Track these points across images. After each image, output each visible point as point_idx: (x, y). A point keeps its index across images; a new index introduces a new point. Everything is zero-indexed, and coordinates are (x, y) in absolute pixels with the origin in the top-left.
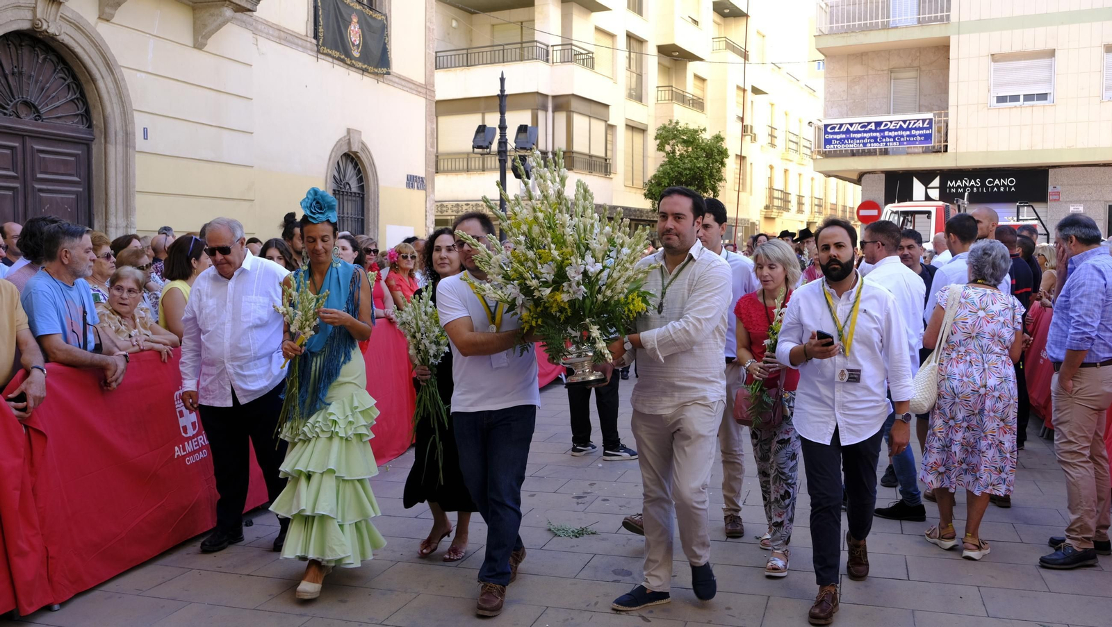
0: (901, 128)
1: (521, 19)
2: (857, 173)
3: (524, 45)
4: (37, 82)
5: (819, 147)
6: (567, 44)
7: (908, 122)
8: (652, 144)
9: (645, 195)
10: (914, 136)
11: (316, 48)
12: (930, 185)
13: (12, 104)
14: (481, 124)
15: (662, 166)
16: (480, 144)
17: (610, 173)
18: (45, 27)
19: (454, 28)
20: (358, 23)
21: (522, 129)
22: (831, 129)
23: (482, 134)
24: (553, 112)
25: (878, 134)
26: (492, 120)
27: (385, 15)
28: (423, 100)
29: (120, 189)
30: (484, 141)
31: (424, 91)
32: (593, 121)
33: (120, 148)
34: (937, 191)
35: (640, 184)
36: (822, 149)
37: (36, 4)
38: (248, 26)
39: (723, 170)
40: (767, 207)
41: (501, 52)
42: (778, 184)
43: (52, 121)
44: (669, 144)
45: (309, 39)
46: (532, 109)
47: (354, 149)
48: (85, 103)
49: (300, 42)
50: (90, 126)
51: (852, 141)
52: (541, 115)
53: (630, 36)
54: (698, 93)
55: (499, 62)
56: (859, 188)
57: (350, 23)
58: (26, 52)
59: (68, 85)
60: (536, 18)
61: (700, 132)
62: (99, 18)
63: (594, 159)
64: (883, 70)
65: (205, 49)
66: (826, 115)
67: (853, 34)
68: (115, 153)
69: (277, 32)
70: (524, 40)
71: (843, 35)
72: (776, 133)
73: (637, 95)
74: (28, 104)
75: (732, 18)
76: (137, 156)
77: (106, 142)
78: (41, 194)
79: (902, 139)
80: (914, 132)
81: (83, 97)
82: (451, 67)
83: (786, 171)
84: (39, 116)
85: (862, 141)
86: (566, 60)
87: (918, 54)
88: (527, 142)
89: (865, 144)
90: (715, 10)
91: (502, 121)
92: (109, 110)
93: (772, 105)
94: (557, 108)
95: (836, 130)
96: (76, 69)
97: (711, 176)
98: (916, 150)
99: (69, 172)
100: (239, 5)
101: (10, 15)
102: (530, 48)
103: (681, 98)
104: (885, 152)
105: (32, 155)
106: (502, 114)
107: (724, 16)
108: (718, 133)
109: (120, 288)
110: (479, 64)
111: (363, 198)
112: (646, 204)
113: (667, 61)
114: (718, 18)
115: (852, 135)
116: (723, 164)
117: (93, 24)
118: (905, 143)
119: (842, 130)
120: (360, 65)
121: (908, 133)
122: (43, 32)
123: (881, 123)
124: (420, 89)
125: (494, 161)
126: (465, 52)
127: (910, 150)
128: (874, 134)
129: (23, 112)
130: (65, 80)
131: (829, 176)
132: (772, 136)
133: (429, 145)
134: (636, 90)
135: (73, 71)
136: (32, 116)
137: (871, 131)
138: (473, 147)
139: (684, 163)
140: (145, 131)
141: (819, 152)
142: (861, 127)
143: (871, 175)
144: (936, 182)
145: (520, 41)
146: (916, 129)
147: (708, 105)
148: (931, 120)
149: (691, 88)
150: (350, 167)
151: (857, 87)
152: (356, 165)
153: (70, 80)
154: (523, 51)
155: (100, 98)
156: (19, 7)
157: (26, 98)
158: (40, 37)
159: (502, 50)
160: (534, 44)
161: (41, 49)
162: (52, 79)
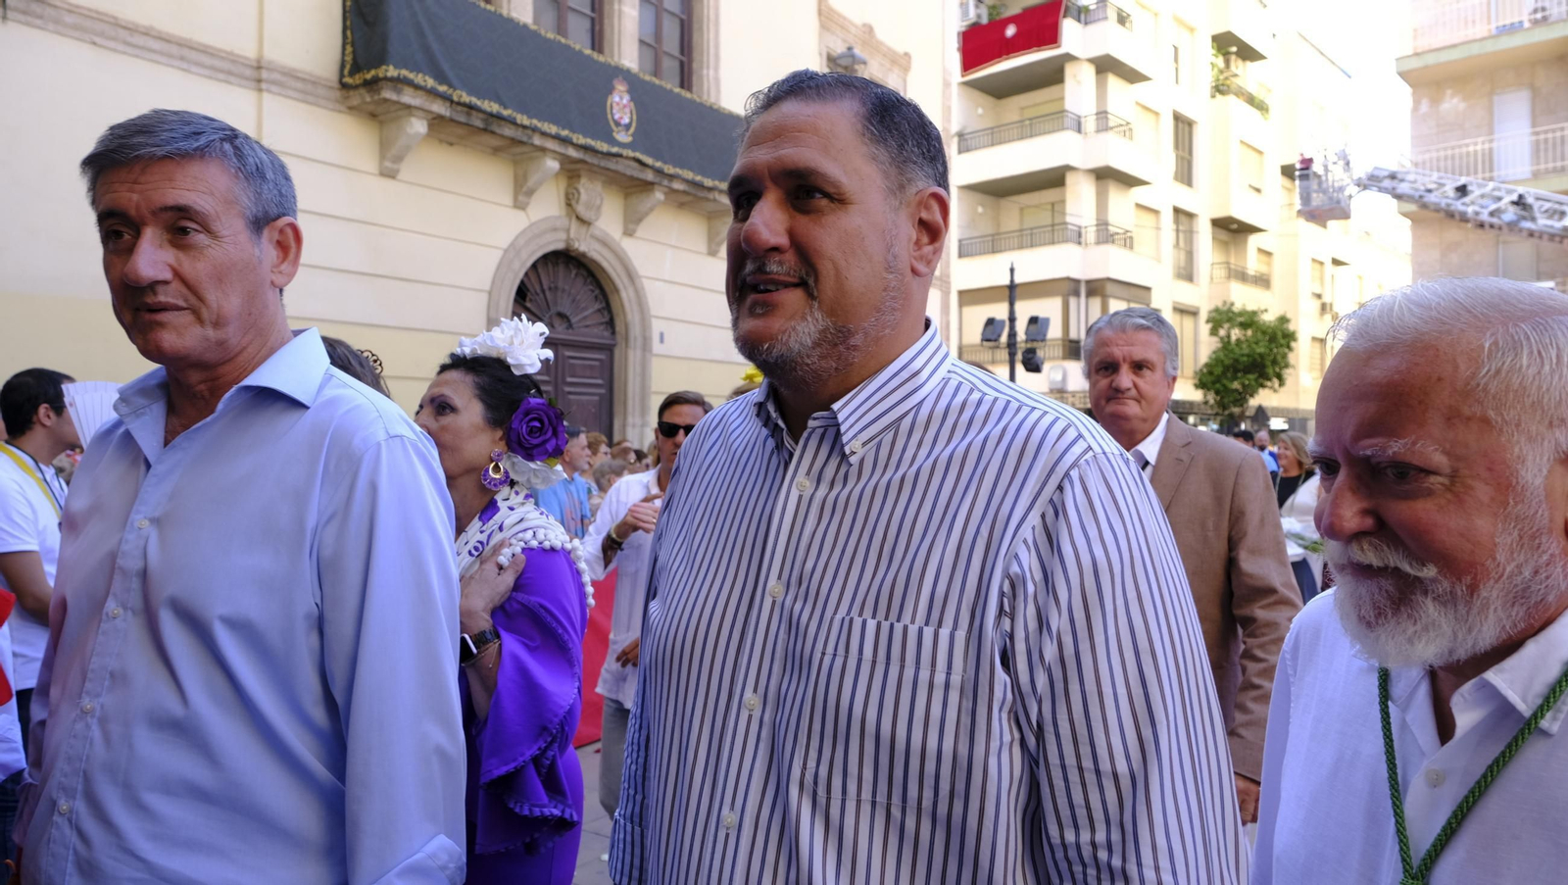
1: (1052, 201)
3: (1056, 228)
4: (569, 295)
6: (1102, 224)
8: (1205, 329)
9: (1196, 386)
13: (547, 316)
14: (990, 316)
15: (1214, 352)
16: (989, 338)
18: (576, 246)
19: (981, 214)
21: (1033, 320)
23: (991, 327)
24: (1087, 298)
26: (1000, 311)
29: (637, 390)
30: (993, 334)
33: (639, 352)
35: (1191, 373)
37: (570, 225)
39: (1290, 355)
41: (1029, 237)
43: (582, 329)
44: (1222, 327)
46: (1063, 296)
48: (610, 311)
50: (613, 333)
52: (1073, 301)
53: (1177, 210)
54: (1263, 269)
55: (1027, 248)
58: (561, 268)
59: (596, 297)
60: (1067, 198)
61: (1260, 314)
62: (624, 234)
68: (634, 356)
70: (1056, 221)
73: (1187, 274)
74: (561, 316)
76: (654, 359)
77: (626, 347)
78: (570, 397)
81: (608, 307)
82: (976, 255)
84: (570, 326)
86: (1101, 240)
88: (1038, 334)
90: (1282, 174)
91: (1012, 312)
92: (629, 317)
93: (1360, 278)
94: (1091, 293)
96: (603, 282)
97: (1274, 362)
99: (595, 376)
101: (549, 237)
102: (1061, 232)
103: (1242, 276)
105: (563, 362)
106: (1012, 304)
108: (1283, 314)
110: (1006, 250)
112: (1197, 396)
113: (1223, 235)
114: (1286, 182)
116: (1289, 347)
117: (617, 240)
122: (573, 251)
125: (1004, 354)
126: (990, 238)
129: (557, 322)
130: (593, 292)
134: (1185, 268)
135: (600, 283)
136: (565, 325)
138: (982, 340)
139: (1241, 349)
140: (662, 336)
145: (1049, 222)
147: (1275, 282)
149: (1253, 264)
151: (1453, 255)
153: (597, 292)
154: (1053, 234)
155: (622, 305)
156: (555, 230)
157: (561, 309)
158: (573, 254)
159: (1031, 234)
160: (1064, 226)
161: (574, 265)
162: (582, 292)
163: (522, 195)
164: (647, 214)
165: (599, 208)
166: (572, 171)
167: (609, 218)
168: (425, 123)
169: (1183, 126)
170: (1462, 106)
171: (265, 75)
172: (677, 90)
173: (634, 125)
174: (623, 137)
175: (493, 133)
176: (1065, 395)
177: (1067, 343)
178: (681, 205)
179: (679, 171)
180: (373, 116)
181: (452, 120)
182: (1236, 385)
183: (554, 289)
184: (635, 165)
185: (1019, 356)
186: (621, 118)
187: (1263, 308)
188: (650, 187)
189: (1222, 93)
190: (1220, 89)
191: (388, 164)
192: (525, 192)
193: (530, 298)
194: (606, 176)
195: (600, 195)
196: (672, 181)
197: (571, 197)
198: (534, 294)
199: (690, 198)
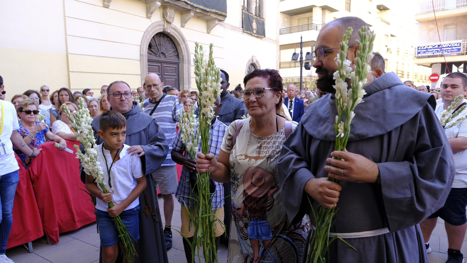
0: (448, 47)
1: (308, 16)
2: (430, 64)
3: (309, 25)
4: (165, 47)
5: (415, 55)
7: (451, 45)
10: (454, 49)
11: (242, 31)
12: (459, 67)
13: (158, 53)
14: (294, 52)
16: (294, 59)
18: (167, 30)
19: (286, 21)
20: (255, 22)
21: (308, 53)
22: (420, 48)
23: (295, 56)
25: (439, 49)
26: (298, 51)
27: (264, 19)
28: (276, 45)
29: (187, 77)
30: (295, 58)
31: (276, 42)
33: (187, 65)
34: (463, 69)
36: (417, 56)
37: (164, 24)
38: (223, 26)
41: (301, 28)
42: (400, 68)
43: (169, 58)
45: (240, 28)
46: (312, 46)
47: (254, 62)
48: (177, 52)
49: (238, 29)
50: (179, 59)
51: (428, 52)
55: (301, 31)
56: (431, 69)
57: (253, 22)
58: (162, 38)
59: (173, 47)
60: (313, 16)
62: (181, 27)
64: (442, 26)
65: (210, 34)
66: (419, 43)
67: (430, 13)
68: (185, 66)
69: (231, 27)
70: (309, 23)
71: (426, 14)
74: (162, 53)
75: (384, 10)
76: (192, 67)
77: (183, 63)
78: (166, 79)
79: (449, 51)
80: (453, 48)
81: (177, 50)
82: (284, 34)
83: (403, 64)
84: (165, 57)
85: (432, 52)
87: (456, 19)
88: (310, 58)
89: (433, 53)
90: (377, 8)
91: (301, 51)
92: (184, 53)
93: (398, 40)
95: (422, 48)
96: (175, 42)
98: (454, 55)
99: (174, 72)
100: (220, 20)
101: (158, 28)
102: (311, 26)
104: (442, 56)
105: (164, 68)
106: (301, 49)
107: (381, 10)
109: (187, 105)
110: (294, 32)
114: (378, 11)
115: (428, 50)
117: (179, 28)
119: (424, 48)
120: (256, 35)
121: (451, 48)
122: (166, 32)
123: (440, 45)
124: (275, 42)
125: (298, 64)
126: (289, 29)
127: (452, 55)
128: (437, 49)
129: (161, 55)
130: (172, 45)
131: (419, 65)
132: (398, 51)
133: (277, 60)
137: (436, 48)
138: (292, 60)
141: (415, 57)
142: (432, 47)
143: (436, 64)
144: (462, 66)
145: (307, 24)
146: (454, 47)
148: (460, 43)
150: (253, 68)
151: (431, 33)
152: (255, 67)
153: (173, 45)
154: (308, 27)
155: (181, 50)
156: (160, 25)
157: (162, 51)
158: (165, 33)
159: (302, 27)
160: (313, 24)
161: (166, 37)
162: (169, 45)
163: (149, 13)
164: (188, 20)
165: (173, 18)
166: (164, 6)
167: (176, 22)
176: (312, 77)
179: (198, 6)
183: (160, 45)
184: (185, 4)
185: (304, 65)
188: (189, 11)
191: (106, 3)
192: (150, 13)
193: (153, 48)
194: (175, 8)
195: (174, 14)
196: (196, 9)
197: (165, 14)
198: (154, 46)
199: (201, 15)
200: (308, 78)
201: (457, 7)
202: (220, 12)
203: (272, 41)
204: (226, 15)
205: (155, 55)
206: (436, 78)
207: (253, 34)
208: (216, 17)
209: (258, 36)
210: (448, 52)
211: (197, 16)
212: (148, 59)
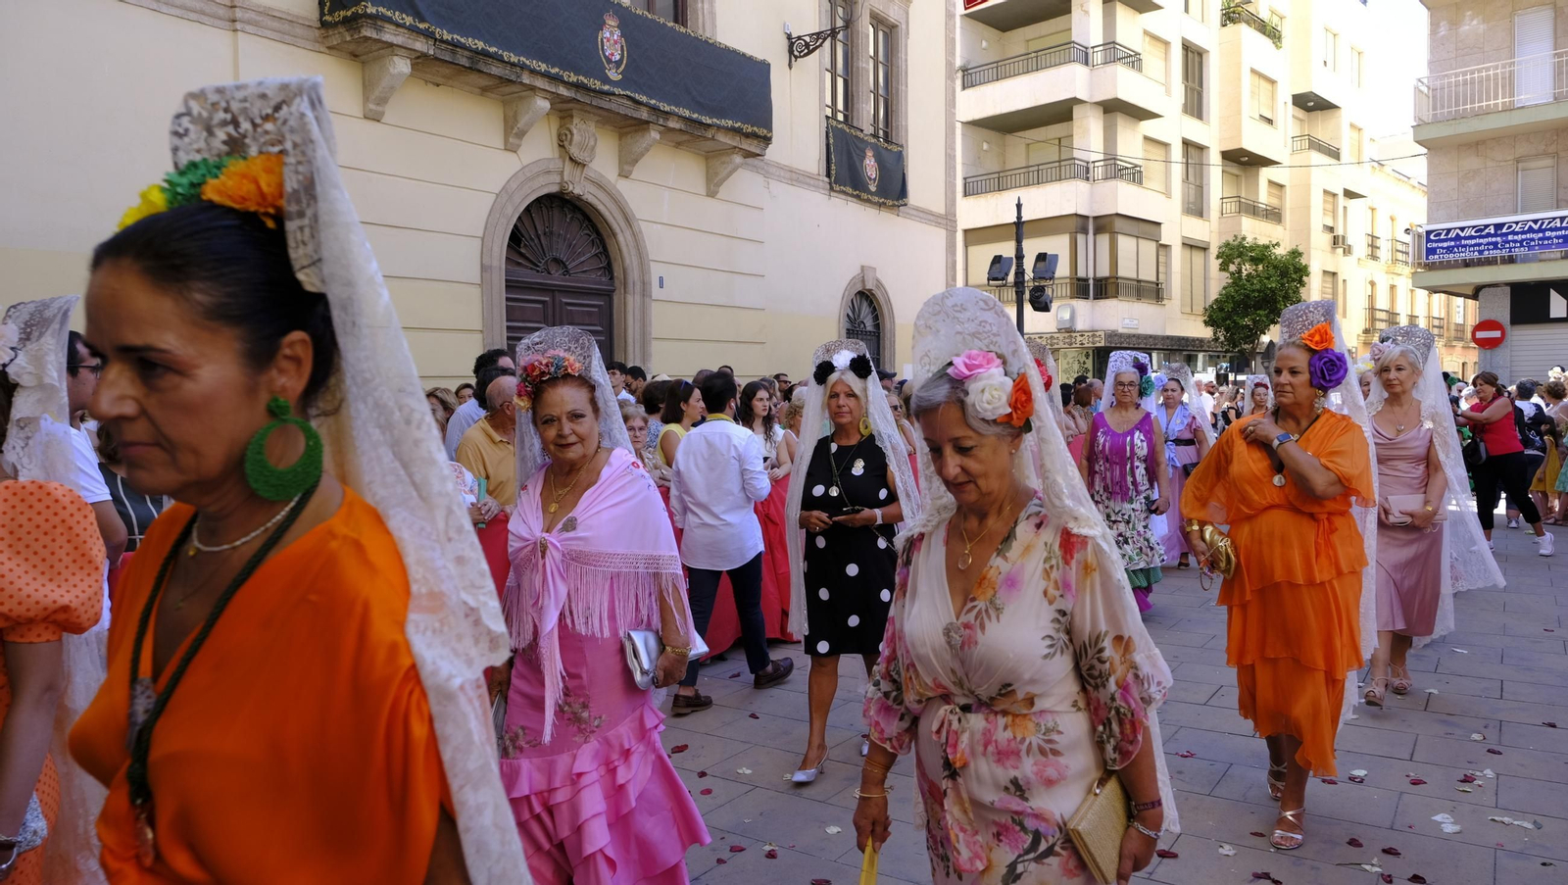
0: (1531, 230)
1: (1059, 135)
2: (1472, 287)
3: (1063, 163)
4: (565, 240)
5: (1420, 258)
6: (1111, 158)
7: (1540, 222)
8: (1215, 264)
9: (1205, 322)
10: (1549, 238)
11: (828, 187)
13: (543, 262)
15: (1224, 288)
16: (996, 276)
17: (1163, 299)
18: (571, 188)
19: (986, 151)
20: (873, 156)
21: (1041, 257)
22: (1435, 236)
23: (998, 265)
24: (1095, 234)
25: (1499, 239)
26: (1009, 249)
27: (902, 146)
28: (945, 231)
29: (638, 337)
30: (1000, 272)
31: (944, 222)
32: (1140, 241)
33: (638, 298)
35: (1201, 310)
36: (1424, 260)
37: (564, 167)
38: (759, 170)
39: (1302, 290)
40: (1366, 331)
41: (1036, 173)
42: (1382, 303)
43: (579, 275)
44: (1233, 263)
45: (821, 178)
46: (1071, 233)
47: (869, 287)
48: (608, 256)
49: (812, 182)
50: (612, 278)
51: (1463, 249)
52: (1081, 238)
53: (1186, 143)
54: (1274, 202)
55: (1033, 184)
56: (1475, 304)
57: (865, 156)
58: (556, 213)
59: (593, 242)
60: (1075, 133)
61: (1271, 248)
63: (1142, 284)
64: (1505, 161)
65: (718, 196)
66: (1429, 222)
68: (633, 302)
69: (789, 173)
70: (1061, 159)
71: (1450, 122)
72: (1378, 243)
73: (1197, 209)
74: (557, 261)
75: (1319, 112)
76: (653, 304)
77: (625, 292)
79: (1533, 243)
80: (1548, 234)
81: (605, 251)
82: (982, 193)
83: (1393, 287)
84: (567, 272)
85: (1477, 248)
86: (1109, 176)
87: (1555, 138)
88: (1046, 271)
89: (1481, 252)
90: (1294, 104)
91: (1019, 250)
92: (627, 261)
93: (1373, 209)
94: (1098, 231)
95: (1442, 237)
96: (599, 226)
97: (1286, 298)
98: (1553, 256)
99: (594, 322)
100: (749, 151)
101: (542, 180)
102: (1069, 167)
103: (1253, 210)
104: (1511, 260)
105: (561, 309)
106: (1019, 242)
107: (1309, 110)
108: (1294, 247)
110: (1012, 188)
111: (878, 337)
112: (1207, 333)
113: (1234, 169)
114: (1300, 113)
115: (1464, 242)
116: (1302, 283)
117: (613, 181)
118: (1537, 248)
119: (1449, 236)
120: (876, 199)
121: (1541, 235)
122: (568, 194)
123: (1503, 224)
124: (939, 220)
125: (1011, 294)
126: (997, 175)
127: (1543, 256)
128: (1494, 239)
129: (553, 268)
130: (590, 236)
131: (1435, 292)
132: (1373, 246)
133: (950, 279)
134: (1194, 204)
135: (596, 226)
136: (561, 272)
137: (1489, 235)
138: (988, 280)
139: (1252, 284)
140: (661, 279)
141: (1419, 264)
142: (1476, 232)
143: (1492, 288)
145: (1057, 159)
146: (1551, 230)
147: (1287, 216)
149: (1264, 197)
150: (865, 304)
151: (1470, 184)
152: (871, 303)
153: (594, 236)
154: (1060, 171)
155: (620, 249)
156: (548, 172)
157: (556, 255)
158: (568, 197)
159: (1038, 171)
160: (1072, 161)
161: (569, 209)
162: (578, 236)
163: (513, 134)
164: (642, 155)
165: (593, 148)
166: (563, 111)
167: (604, 159)
168: (408, 61)
169: (1194, 56)
170: (1482, 27)
171: (239, 14)
172: (671, 24)
173: (625, 62)
174: (614, 75)
175: (482, 72)
176: (1074, 335)
177: (1075, 281)
178: (678, 145)
179: (675, 109)
180: (354, 56)
181: (437, 59)
182: (1247, 321)
183: (549, 234)
184: (628, 103)
185: (1027, 295)
186: (613, 55)
187: (1274, 242)
188: (645, 126)
189: (1233, 21)
190: (1230, 17)
191: (372, 106)
192: (516, 134)
193: (525, 245)
194: (600, 116)
195: (594, 135)
196: (668, 119)
197: (564, 138)
198: (528, 239)
199: (685, 137)
200: (1061, 338)
201: (1555, 99)
202: (749, 129)
203: (932, 218)
204: (769, 135)
205: (531, 269)
206: (1497, 334)
207: (864, 196)
208: (735, 144)
209: (882, 200)
210: (1530, 248)
211: (673, 141)
212: (506, 280)
